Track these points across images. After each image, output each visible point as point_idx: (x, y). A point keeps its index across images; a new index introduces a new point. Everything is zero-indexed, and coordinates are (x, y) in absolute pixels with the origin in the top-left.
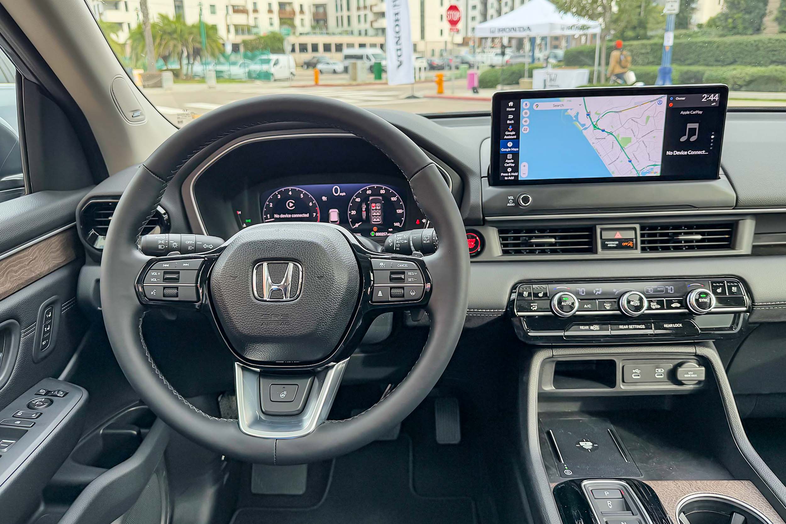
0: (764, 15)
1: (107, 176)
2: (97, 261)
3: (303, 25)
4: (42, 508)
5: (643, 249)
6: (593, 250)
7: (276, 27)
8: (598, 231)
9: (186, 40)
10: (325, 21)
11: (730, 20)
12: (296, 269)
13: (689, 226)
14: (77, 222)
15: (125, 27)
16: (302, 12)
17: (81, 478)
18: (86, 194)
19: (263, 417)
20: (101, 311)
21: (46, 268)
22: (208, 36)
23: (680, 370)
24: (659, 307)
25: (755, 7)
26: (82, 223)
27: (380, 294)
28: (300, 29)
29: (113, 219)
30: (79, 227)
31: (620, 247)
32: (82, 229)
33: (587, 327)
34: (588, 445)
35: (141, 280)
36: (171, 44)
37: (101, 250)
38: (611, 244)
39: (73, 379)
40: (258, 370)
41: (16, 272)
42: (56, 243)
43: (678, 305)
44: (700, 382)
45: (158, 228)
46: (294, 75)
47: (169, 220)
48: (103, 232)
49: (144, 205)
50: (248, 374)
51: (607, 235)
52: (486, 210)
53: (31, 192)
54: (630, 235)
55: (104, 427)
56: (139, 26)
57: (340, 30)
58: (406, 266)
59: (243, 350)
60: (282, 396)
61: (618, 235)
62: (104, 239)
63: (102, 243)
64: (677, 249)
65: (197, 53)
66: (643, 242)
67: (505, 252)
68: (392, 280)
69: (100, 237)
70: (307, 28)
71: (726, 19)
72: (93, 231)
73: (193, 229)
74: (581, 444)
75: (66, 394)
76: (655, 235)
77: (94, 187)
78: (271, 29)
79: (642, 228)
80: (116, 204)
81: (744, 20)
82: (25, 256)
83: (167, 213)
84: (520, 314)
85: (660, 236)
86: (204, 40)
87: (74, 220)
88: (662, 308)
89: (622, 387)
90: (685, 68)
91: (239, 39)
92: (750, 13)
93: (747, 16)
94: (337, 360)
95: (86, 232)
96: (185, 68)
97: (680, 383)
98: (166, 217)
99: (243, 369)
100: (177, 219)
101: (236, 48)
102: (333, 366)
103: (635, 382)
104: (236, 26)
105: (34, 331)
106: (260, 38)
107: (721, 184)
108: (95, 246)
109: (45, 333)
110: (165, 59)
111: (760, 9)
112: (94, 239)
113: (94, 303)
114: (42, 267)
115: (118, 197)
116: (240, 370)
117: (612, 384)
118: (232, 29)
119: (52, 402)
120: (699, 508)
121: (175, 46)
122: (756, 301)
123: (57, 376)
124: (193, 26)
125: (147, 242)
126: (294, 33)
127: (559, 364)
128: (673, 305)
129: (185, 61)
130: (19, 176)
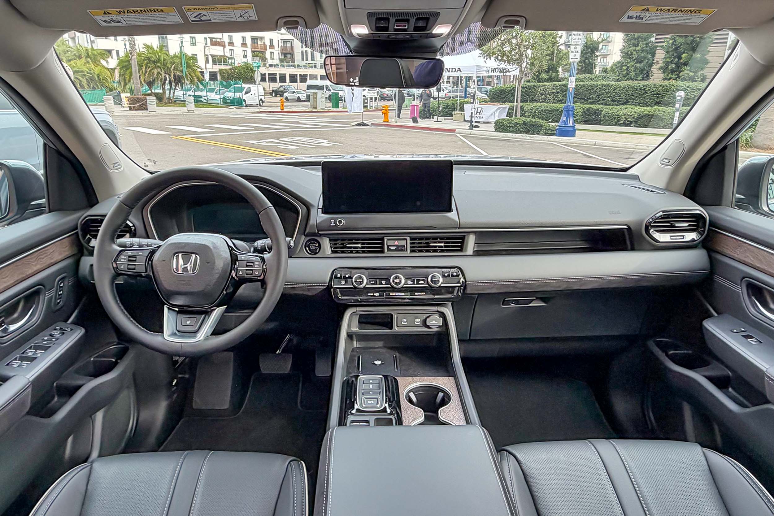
0: (651, 65)
1: (97, 202)
2: (91, 254)
3: (272, 58)
4: (56, 399)
5: (412, 251)
6: (382, 252)
7: (249, 59)
8: (386, 240)
9: (169, 69)
10: (292, 55)
11: (625, 68)
12: (196, 257)
13: (435, 238)
14: (79, 230)
15: (114, 54)
16: (272, 46)
17: (79, 382)
18: (84, 214)
19: (177, 332)
20: (94, 284)
21: (60, 258)
22: (188, 66)
23: (428, 319)
24: (412, 283)
25: (645, 58)
26: (82, 230)
27: (241, 273)
28: (270, 61)
29: (101, 229)
30: (80, 233)
31: (397, 250)
32: (82, 234)
33: (372, 294)
34: (378, 363)
35: (115, 261)
36: (155, 71)
37: (94, 247)
38: (392, 248)
39: (75, 323)
40: (177, 309)
41: (43, 259)
42: (67, 242)
43: (423, 282)
44: (440, 327)
45: (128, 235)
46: (263, 102)
47: (135, 230)
48: (95, 237)
49: (119, 221)
50: (171, 311)
51: (390, 243)
52: (320, 228)
53: (50, 212)
54: (403, 243)
55: (94, 356)
56: (127, 56)
57: (304, 63)
58: (255, 259)
59: (169, 299)
60: (188, 323)
61: (396, 243)
62: (96, 240)
63: (94, 243)
64: (428, 251)
65: (178, 80)
66: (411, 247)
67: (333, 252)
68: (247, 266)
69: (93, 240)
70: (276, 61)
71: (622, 66)
72: (88, 236)
73: (150, 236)
74: (375, 362)
75: (71, 330)
76: (421, 243)
77: (89, 209)
78: (245, 60)
79: (411, 239)
80: (103, 220)
81: (636, 67)
82: (47, 250)
83: (134, 226)
84: (335, 286)
85: (417, 244)
86: (184, 69)
87: (76, 228)
88: (414, 284)
89: (396, 329)
90: (588, 106)
91: (216, 68)
92: (640, 62)
93: (638, 65)
94: (218, 306)
95: (84, 237)
96: (167, 92)
97: (428, 327)
98: (133, 228)
99: (169, 309)
100: (140, 229)
101: (213, 76)
102: (216, 309)
103: (404, 326)
104: (213, 56)
105: (52, 293)
106: (235, 68)
107: (453, 215)
108: (90, 245)
109: (59, 295)
110: (150, 84)
111: (649, 59)
112: (89, 241)
113: (89, 279)
114: (57, 257)
115: (105, 216)
116: (167, 309)
117: (391, 328)
118: (210, 59)
119: (64, 333)
120: (422, 390)
121: (158, 73)
122: (467, 280)
123: (66, 321)
124: (175, 56)
125: (120, 242)
126: (265, 65)
127: (361, 316)
128: (420, 282)
129: (167, 87)
130: (43, 201)
